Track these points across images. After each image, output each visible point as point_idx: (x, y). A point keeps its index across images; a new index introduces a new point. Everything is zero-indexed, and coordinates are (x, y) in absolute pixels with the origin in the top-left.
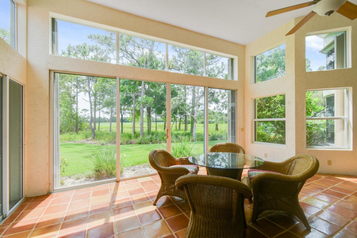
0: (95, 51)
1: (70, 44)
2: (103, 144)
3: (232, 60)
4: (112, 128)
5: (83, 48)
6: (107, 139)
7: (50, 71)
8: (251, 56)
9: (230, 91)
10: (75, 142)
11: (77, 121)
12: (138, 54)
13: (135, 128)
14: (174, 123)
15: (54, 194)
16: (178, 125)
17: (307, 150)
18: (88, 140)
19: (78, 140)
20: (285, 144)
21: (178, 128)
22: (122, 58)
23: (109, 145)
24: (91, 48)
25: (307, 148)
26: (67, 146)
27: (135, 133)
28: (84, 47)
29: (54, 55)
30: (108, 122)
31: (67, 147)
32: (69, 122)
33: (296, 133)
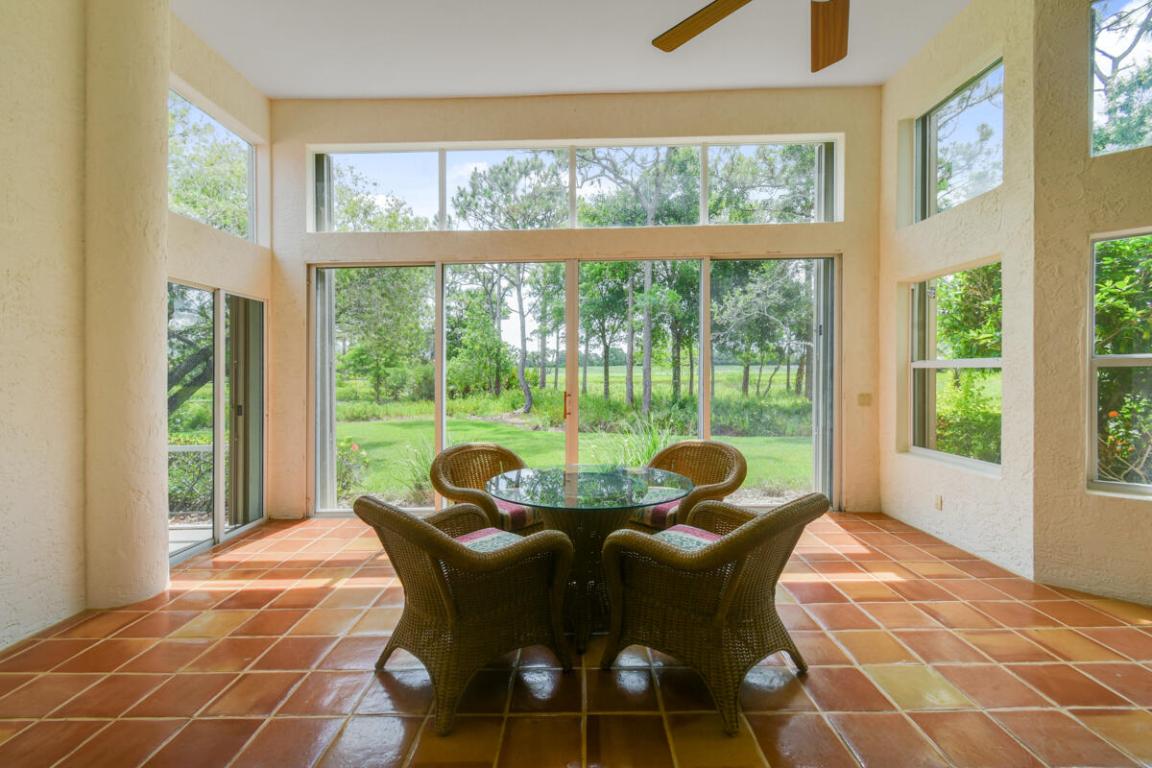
0: (532, 174)
1: (476, 169)
2: (536, 428)
3: (830, 147)
4: (588, 385)
5: (504, 171)
6: (547, 415)
7: (309, 266)
8: (901, 123)
9: (822, 261)
10: (484, 418)
11: (498, 363)
12: (644, 160)
13: (631, 384)
14: (776, 370)
15: (313, 520)
16: (793, 378)
17: (1088, 496)
18: (515, 415)
19: (492, 413)
20: (999, 463)
21: (793, 388)
22: (599, 181)
23: (552, 431)
24: (523, 167)
25: (1089, 488)
26: (458, 427)
27: (632, 399)
28: (507, 170)
29: (322, 232)
30: (598, 365)
31: (456, 430)
32: (482, 366)
33: (1037, 422)
